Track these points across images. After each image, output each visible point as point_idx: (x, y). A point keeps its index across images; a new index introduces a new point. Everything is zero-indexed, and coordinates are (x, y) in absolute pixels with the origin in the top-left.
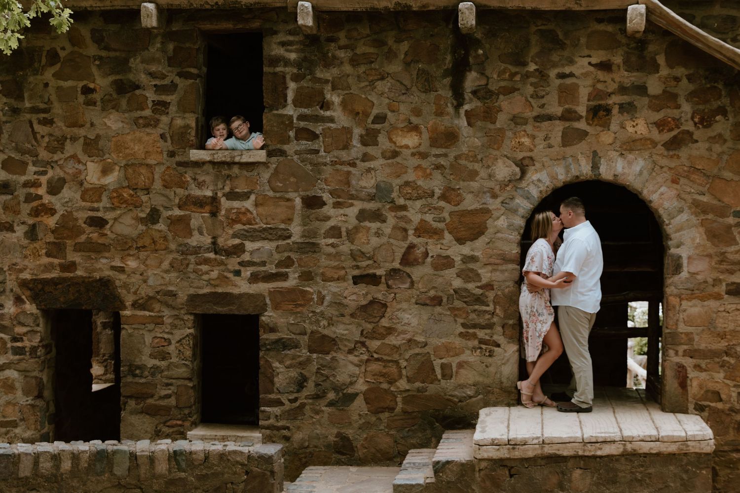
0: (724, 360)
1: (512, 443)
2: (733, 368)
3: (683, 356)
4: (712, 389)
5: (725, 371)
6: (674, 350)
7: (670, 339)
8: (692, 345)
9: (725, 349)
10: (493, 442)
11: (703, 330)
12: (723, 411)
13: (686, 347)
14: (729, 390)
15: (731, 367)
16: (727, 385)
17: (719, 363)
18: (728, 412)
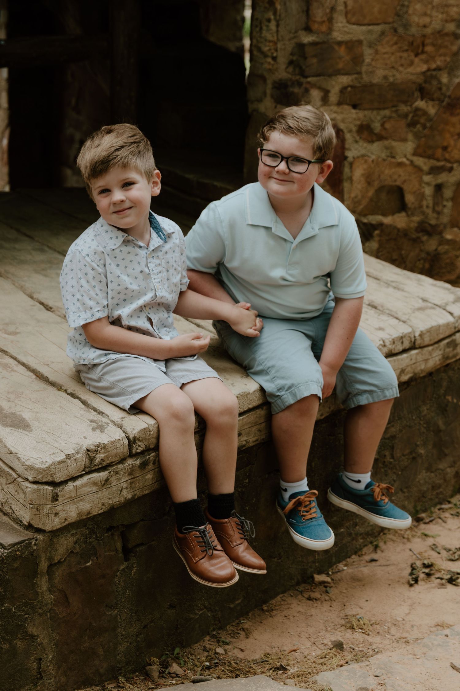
0: (417, 109)
1: (139, 448)
2: (431, 128)
3: (339, 103)
4: (389, 182)
5: (417, 136)
6: (320, 88)
7: (315, 60)
8: (359, 73)
9: (420, 80)
10: (92, 459)
11: (383, 33)
12: (405, 233)
13: (345, 80)
14: (421, 181)
15: (428, 125)
16: (419, 169)
17: (406, 116)
18: (414, 235)
